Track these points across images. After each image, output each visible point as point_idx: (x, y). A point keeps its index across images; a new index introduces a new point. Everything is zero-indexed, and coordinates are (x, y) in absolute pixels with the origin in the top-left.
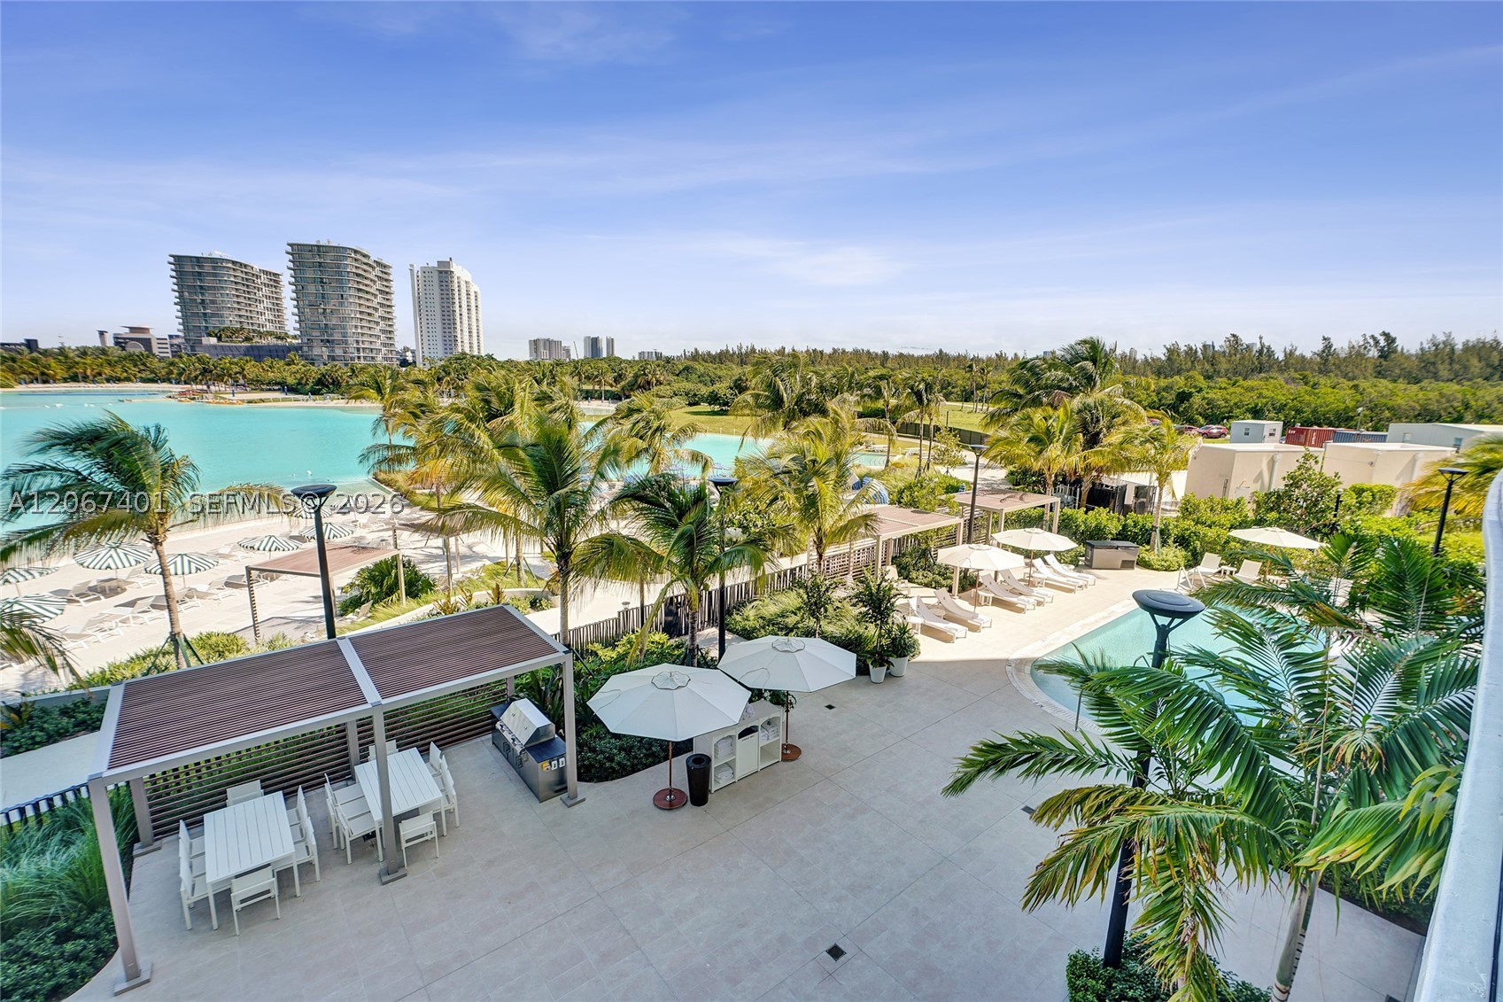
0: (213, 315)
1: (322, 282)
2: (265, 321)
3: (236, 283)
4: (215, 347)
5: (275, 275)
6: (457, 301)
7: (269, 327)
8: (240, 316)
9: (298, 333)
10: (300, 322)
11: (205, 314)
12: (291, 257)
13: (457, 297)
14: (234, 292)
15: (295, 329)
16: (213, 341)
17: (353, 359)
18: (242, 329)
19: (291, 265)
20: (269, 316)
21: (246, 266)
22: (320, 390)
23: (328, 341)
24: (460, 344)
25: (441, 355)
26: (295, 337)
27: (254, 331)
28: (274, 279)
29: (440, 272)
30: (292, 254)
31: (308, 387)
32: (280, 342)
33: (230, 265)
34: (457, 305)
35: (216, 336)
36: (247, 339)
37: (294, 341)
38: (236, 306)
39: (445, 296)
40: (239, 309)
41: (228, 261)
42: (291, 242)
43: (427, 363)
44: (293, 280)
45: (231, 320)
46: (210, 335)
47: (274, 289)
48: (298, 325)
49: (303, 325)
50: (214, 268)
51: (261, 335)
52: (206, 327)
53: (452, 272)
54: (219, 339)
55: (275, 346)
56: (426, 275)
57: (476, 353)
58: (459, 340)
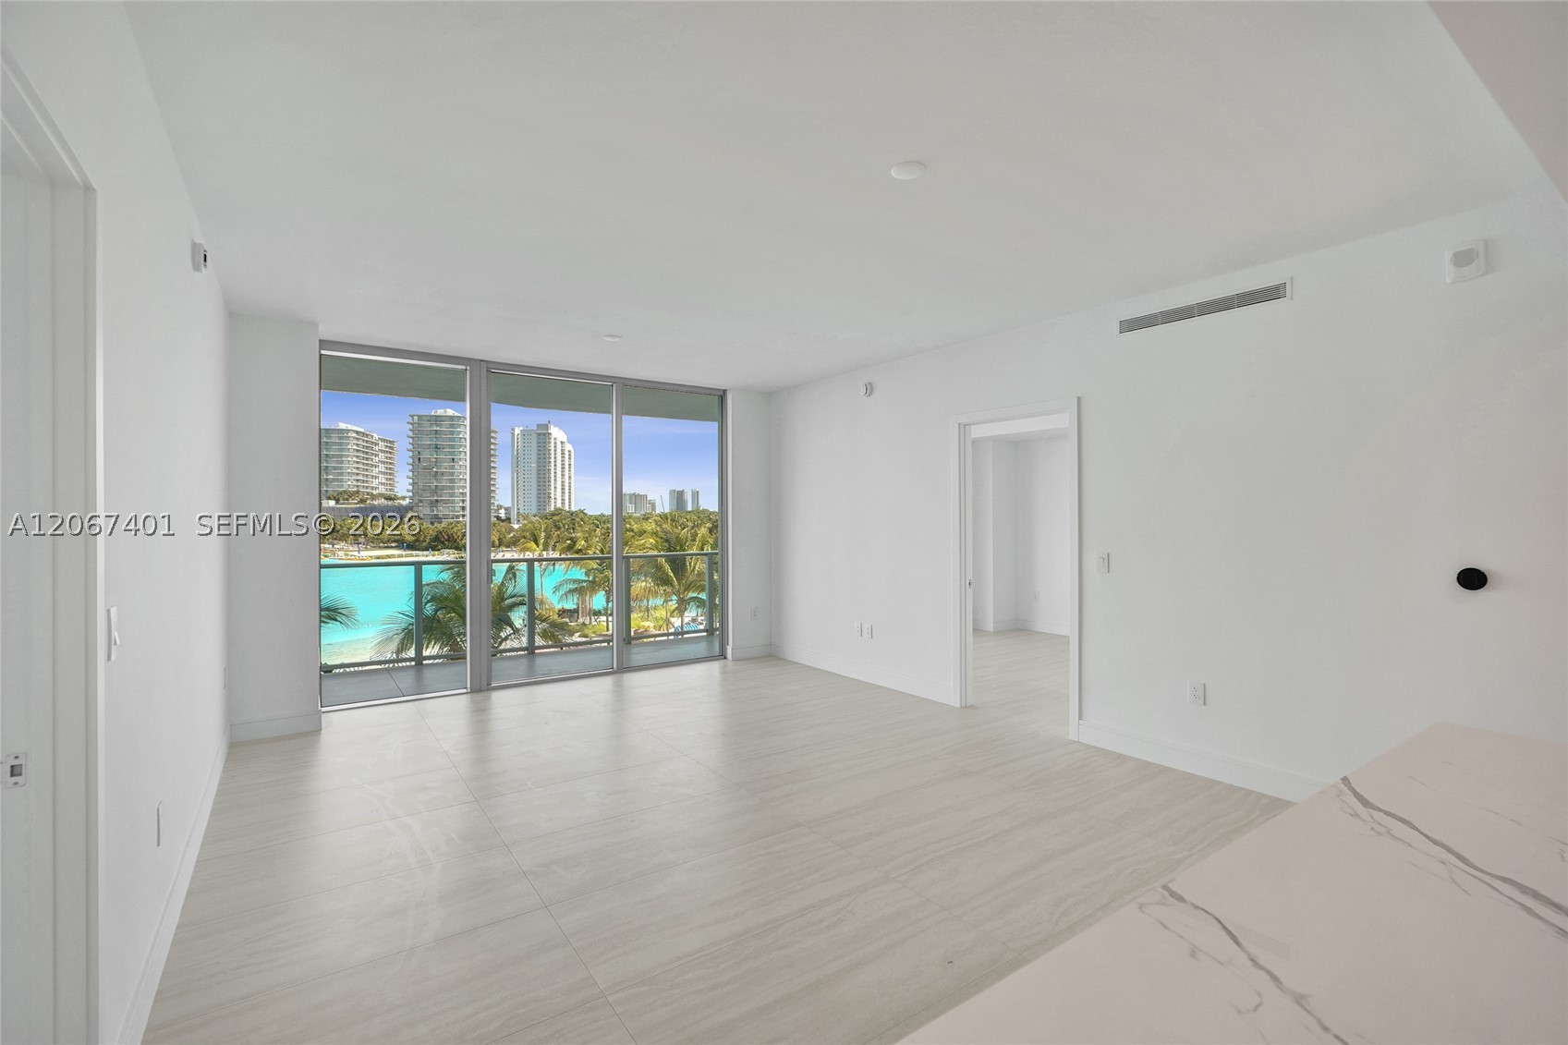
0: (334, 480)
1: (437, 448)
2: (378, 485)
3: (358, 451)
4: (333, 509)
5: (391, 442)
6: (552, 460)
7: (382, 490)
8: (358, 480)
9: (411, 494)
10: (413, 484)
11: (327, 479)
12: (411, 427)
13: (552, 456)
14: (355, 459)
15: (408, 491)
16: (332, 503)
17: (457, 517)
18: (358, 492)
19: (411, 434)
20: (382, 478)
21: (367, 435)
22: (437, 546)
23: (437, 501)
24: (553, 501)
25: (534, 511)
26: (404, 498)
27: (368, 494)
28: (390, 445)
29: (539, 434)
30: (412, 424)
31: (425, 544)
32: (390, 503)
33: (354, 435)
34: (553, 464)
35: (334, 499)
36: (362, 501)
37: (402, 502)
38: (355, 471)
39: (542, 456)
40: (358, 474)
41: (354, 431)
42: (413, 413)
43: (521, 519)
44: (411, 447)
45: (349, 484)
46: (329, 498)
47: (389, 455)
48: (411, 488)
49: (416, 486)
50: (340, 438)
51: (374, 497)
52: (327, 491)
53: (550, 434)
54: (337, 501)
55: (388, 506)
56: (526, 437)
57: (567, 508)
58: (553, 497)
